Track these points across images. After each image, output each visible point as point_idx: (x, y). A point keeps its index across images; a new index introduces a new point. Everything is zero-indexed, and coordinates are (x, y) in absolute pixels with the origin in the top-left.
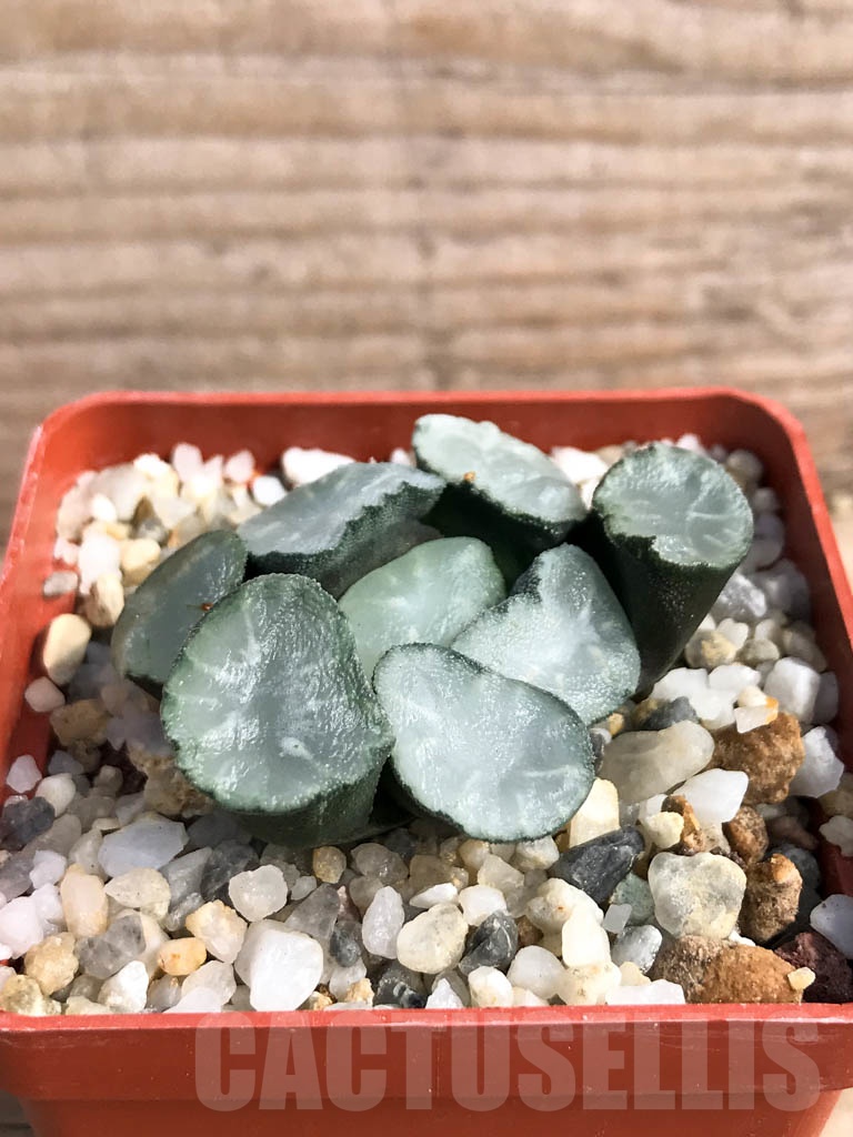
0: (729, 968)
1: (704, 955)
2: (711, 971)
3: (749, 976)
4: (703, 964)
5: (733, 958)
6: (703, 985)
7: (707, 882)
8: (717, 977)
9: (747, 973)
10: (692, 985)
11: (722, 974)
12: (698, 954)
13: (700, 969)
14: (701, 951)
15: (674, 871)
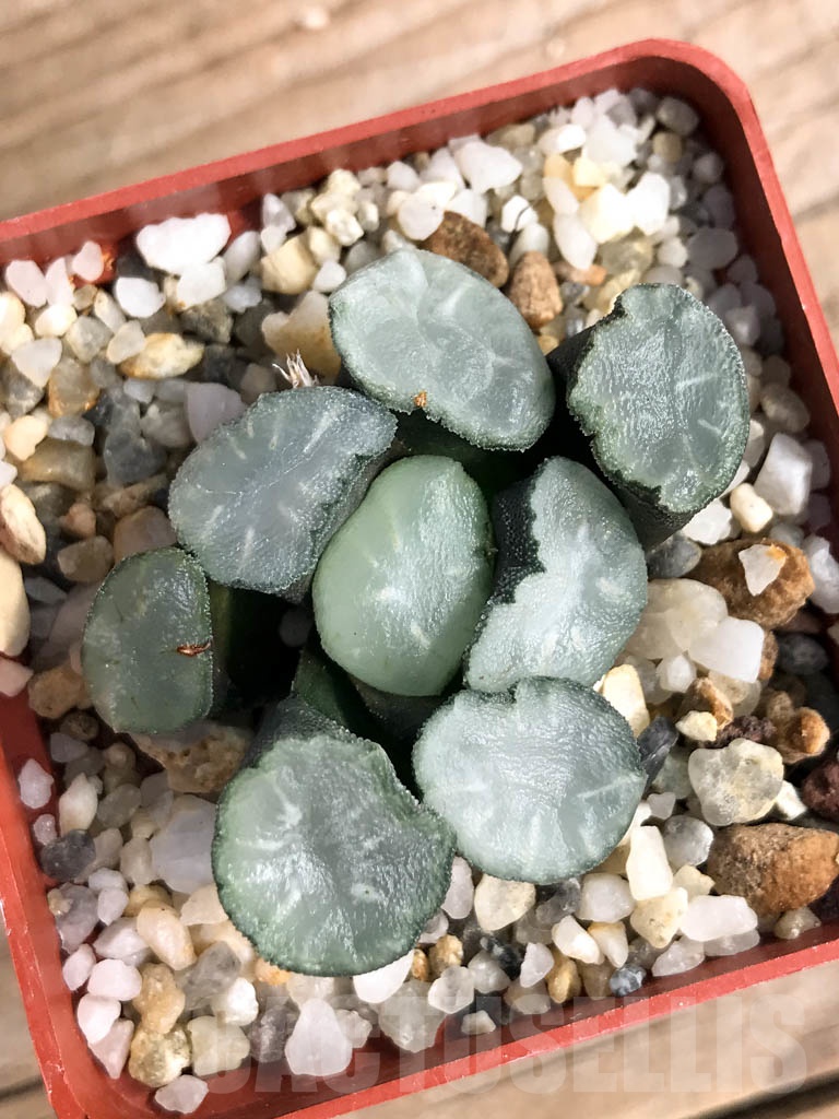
0: (785, 874)
1: (759, 861)
2: (768, 876)
3: (804, 879)
4: (759, 868)
5: (787, 862)
6: (763, 889)
7: (749, 784)
8: (775, 882)
9: (802, 875)
10: (751, 887)
11: (779, 879)
12: (752, 858)
13: (756, 872)
14: (755, 856)
15: (716, 774)
